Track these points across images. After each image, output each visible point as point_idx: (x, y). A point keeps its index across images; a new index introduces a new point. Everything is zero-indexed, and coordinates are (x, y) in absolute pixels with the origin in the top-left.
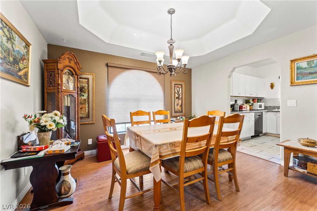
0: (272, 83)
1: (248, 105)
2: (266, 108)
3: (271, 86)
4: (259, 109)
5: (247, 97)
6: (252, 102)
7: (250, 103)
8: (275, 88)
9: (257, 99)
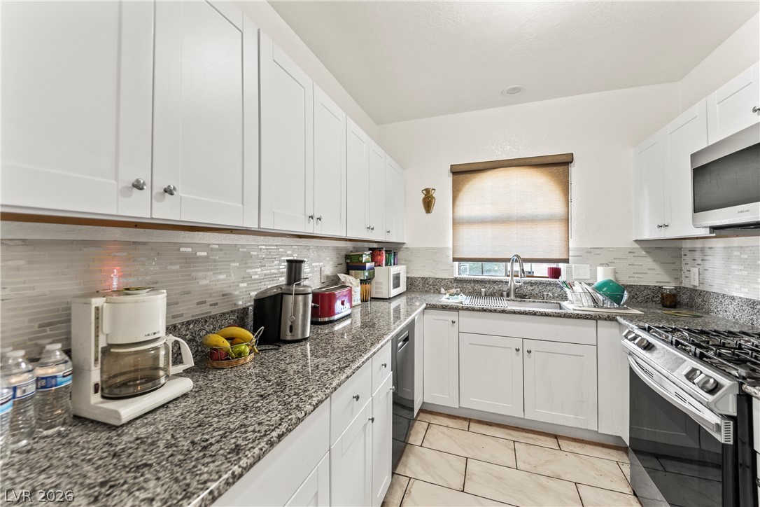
0: (427, 191)
1: (356, 278)
2: (411, 283)
3: (424, 199)
4: (394, 292)
5: (351, 240)
6: (368, 265)
7: (363, 268)
8: (436, 207)
9: (386, 251)
